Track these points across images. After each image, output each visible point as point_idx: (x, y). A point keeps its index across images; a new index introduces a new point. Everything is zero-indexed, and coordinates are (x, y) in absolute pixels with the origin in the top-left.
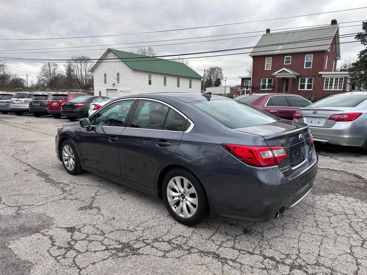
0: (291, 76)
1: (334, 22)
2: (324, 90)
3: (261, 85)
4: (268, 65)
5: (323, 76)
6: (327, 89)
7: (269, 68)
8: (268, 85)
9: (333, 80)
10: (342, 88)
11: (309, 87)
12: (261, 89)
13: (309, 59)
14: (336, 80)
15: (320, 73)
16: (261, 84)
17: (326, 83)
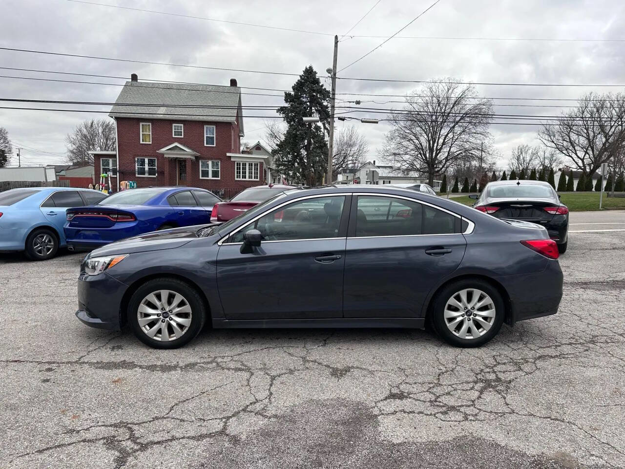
0: (190, 157)
1: (233, 83)
2: (236, 179)
3: (137, 169)
4: (146, 135)
5: (232, 160)
6: (240, 178)
7: (148, 140)
8: (149, 168)
9: (245, 165)
10: (259, 177)
11: (215, 174)
12: (137, 176)
13: (209, 132)
14: (249, 166)
15: (228, 154)
16: (137, 167)
17: (237, 169)
